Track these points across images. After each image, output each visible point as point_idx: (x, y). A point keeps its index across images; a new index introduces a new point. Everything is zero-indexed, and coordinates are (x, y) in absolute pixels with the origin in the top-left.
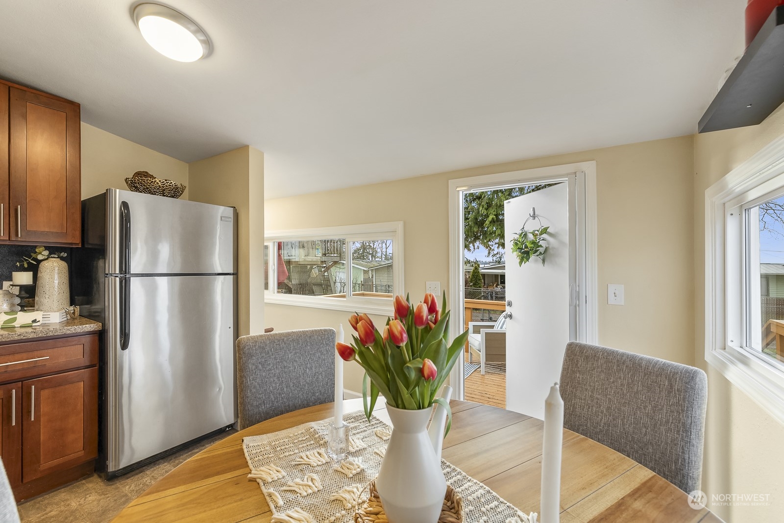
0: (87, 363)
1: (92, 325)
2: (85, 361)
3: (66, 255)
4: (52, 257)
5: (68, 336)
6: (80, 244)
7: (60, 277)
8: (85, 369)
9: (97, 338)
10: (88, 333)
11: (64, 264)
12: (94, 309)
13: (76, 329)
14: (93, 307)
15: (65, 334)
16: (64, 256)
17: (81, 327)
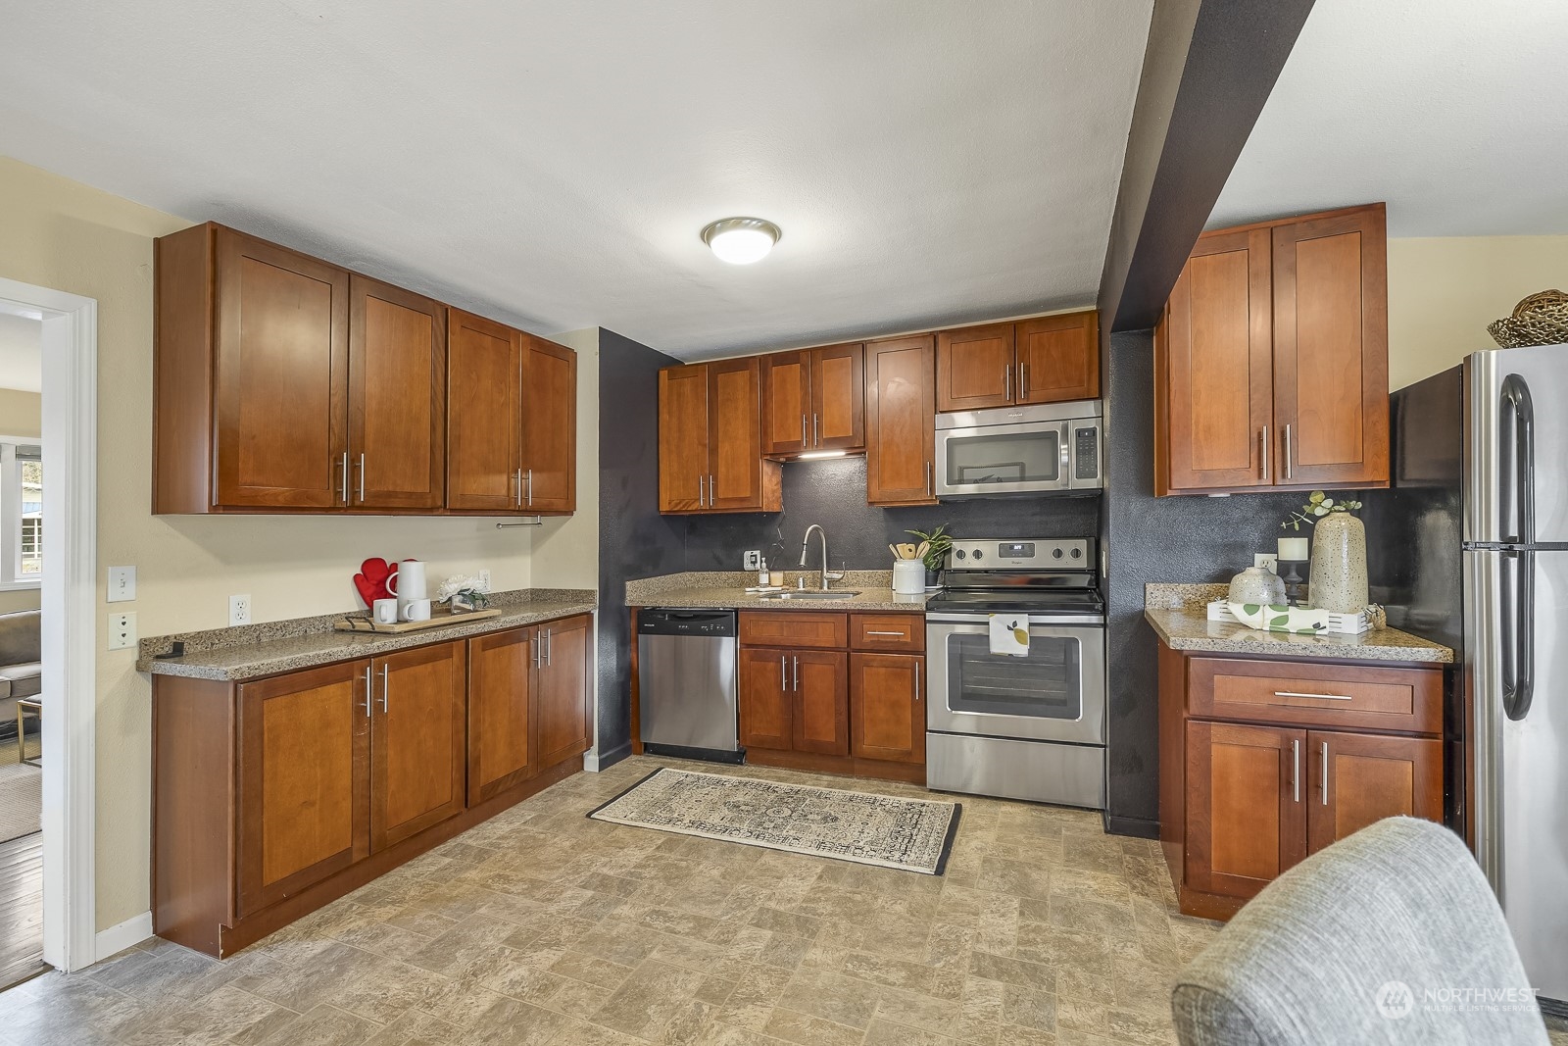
0: (1420, 727)
1: (1432, 650)
2: (1416, 722)
3: (1360, 505)
4: (1335, 511)
5: (1384, 663)
6: (1388, 483)
7: (1352, 548)
8: (1415, 737)
9: (1440, 678)
10: (1421, 666)
11: (1358, 523)
12: (1417, 615)
13: (1399, 652)
14: (1416, 612)
15: (1378, 659)
16: (1357, 508)
17: (1408, 649)
